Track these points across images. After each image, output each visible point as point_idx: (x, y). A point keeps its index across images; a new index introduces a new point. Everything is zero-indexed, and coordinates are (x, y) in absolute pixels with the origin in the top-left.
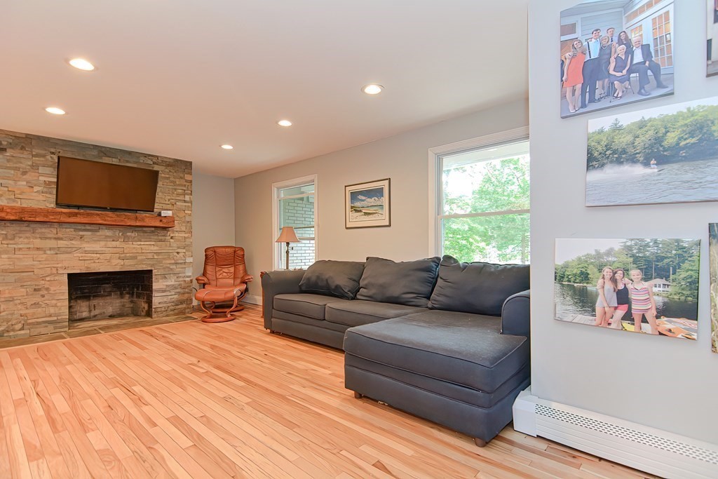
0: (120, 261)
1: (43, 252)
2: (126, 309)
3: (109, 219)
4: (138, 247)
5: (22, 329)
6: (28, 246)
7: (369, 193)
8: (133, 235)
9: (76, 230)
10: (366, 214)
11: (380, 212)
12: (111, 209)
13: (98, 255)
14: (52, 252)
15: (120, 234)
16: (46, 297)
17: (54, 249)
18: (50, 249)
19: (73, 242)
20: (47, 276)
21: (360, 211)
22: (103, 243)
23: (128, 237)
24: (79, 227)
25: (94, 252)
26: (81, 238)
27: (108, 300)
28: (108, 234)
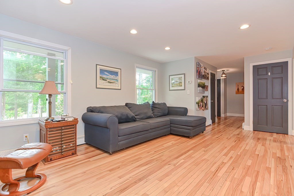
7: (112, 73)
10: (109, 82)
11: (116, 82)
21: (106, 80)
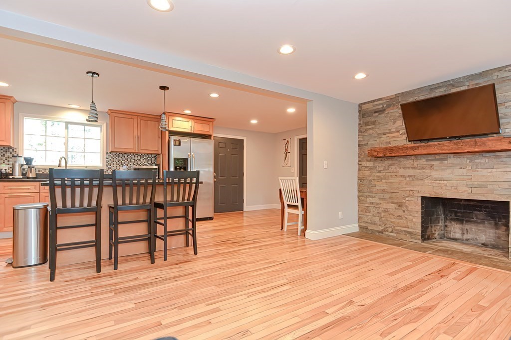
0: (467, 189)
1: (404, 179)
2: (502, 242)
3: (446, 148)
4: (489, 174)
5: (392, 232)
6: (396, 174)
8: (483, 161)
9: (427, 160)
12: (450, 138)
13: (446, 182)
14: (411, 178)
15: (468, 161)
16: (406, 212)
17: (411, 176)
18: (409, 176)
19: (424, 170)
20: (407, 197)
22: (449, 171)
23: (477, 164)
24: (430, 157)
25: (441, 179)
26: (431, 167)
27: (481, 227)
28: (455, 162)
